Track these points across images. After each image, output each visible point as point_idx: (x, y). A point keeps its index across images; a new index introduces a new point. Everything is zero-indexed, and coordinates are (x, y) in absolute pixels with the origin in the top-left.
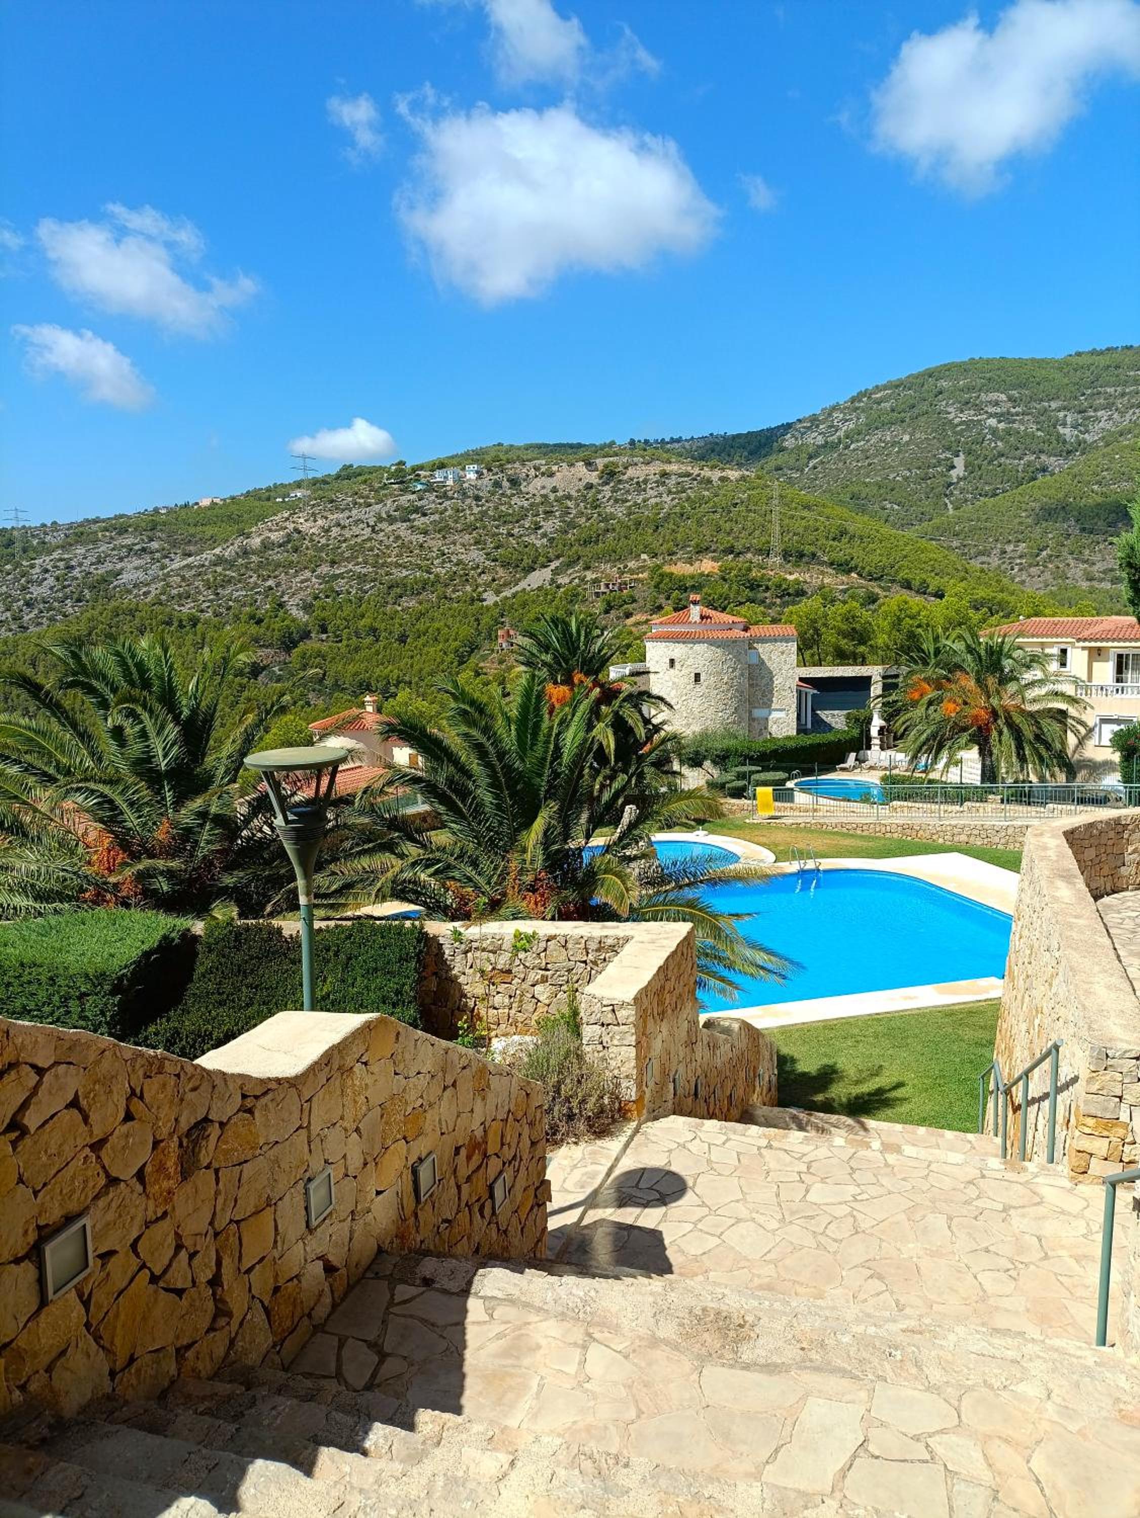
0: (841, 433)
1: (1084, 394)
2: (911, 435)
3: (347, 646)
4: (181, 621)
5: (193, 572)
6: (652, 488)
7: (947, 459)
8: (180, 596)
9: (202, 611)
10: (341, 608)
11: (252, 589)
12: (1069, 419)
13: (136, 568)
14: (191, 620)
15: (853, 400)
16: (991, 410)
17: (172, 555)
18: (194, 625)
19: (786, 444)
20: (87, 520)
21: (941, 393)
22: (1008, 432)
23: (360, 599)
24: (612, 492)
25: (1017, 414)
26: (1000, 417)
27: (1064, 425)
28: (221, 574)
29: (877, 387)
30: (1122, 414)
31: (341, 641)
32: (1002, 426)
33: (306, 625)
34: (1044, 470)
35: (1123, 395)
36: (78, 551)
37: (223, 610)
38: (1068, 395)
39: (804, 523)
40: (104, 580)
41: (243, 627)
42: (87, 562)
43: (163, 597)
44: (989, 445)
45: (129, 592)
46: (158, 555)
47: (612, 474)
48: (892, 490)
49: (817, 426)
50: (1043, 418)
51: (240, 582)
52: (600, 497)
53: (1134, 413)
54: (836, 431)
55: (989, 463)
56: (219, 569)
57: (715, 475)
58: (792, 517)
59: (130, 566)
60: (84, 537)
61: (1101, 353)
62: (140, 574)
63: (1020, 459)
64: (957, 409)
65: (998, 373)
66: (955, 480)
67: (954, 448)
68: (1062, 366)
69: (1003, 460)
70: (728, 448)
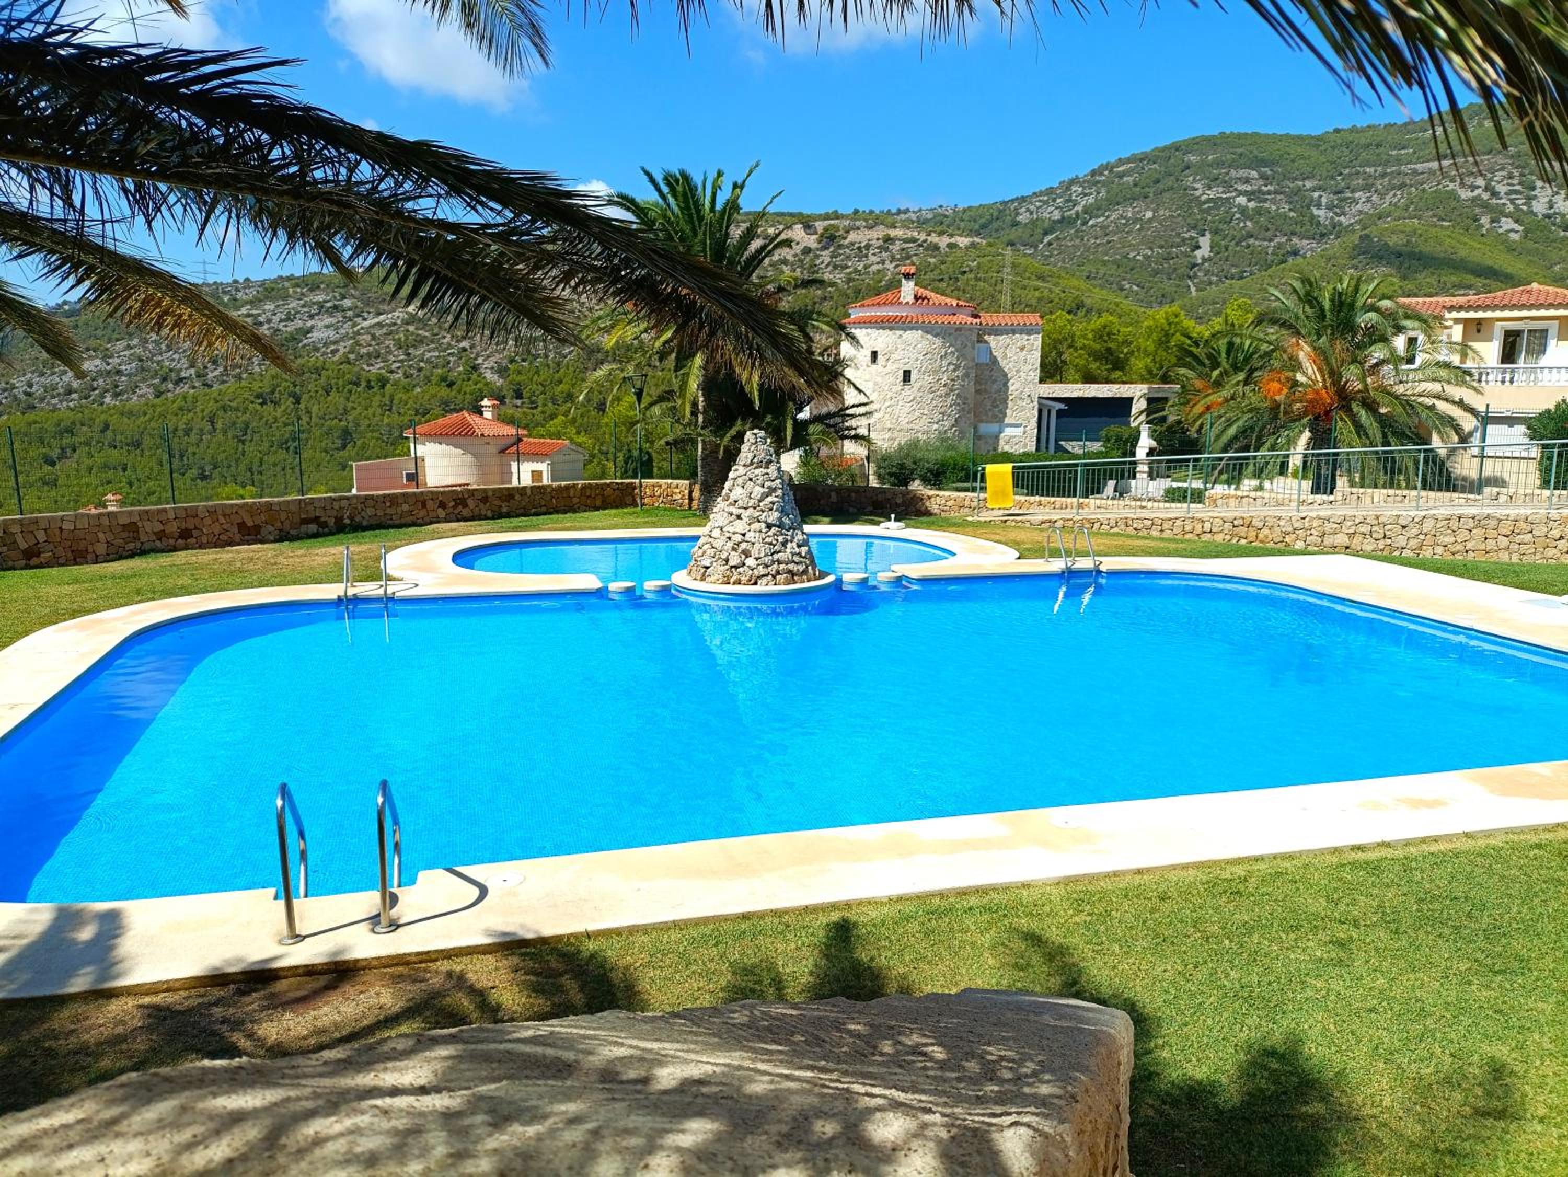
0: (1079, 208)
1: (1341, 174)
2: (1155, 211)
3: (543, 412)
4: (369, 381)
5: (384, 330)
6: (874, 254)
7: (1192, 238)
8: (369, 355)
9: (392, 372)
10: (537, 372)
11: (445, 351)
12: (1324, 200)
13: (327, 327)
14: (379, 380)
15: (1093, 173)
16: (1241, 187)
17: (365, 315)
18: (383, 386)
19: (1020, 218)
20: (281, 277)
21: (1188, 168)
22: (1258, 211)
23: (558, 364)
24: (832, 257)
25: (1269, 193)
26: (1250, 195)
27: (1319, 206)
28: (412, 334)
29: (1120, 159)
30: (1382, 196)
31: (536, 407)
32: (1252, 205)
33: (500, 390)
34: (1295, 253)
35: (1383, 175)
36: (267, 307)
37: (414, 371)
38: (1325, 174)
39: (1037, 294)
40: (293, 338)
41: (433, 390)
42: (276, 319)
43: (352, 356)
44: (1238, 224)
45: (317, 349)
46: (350, 314)
47: (832, 238)
48: (1132, 269)
49: (1054, 200)
50: (1296, 198)
51: (432, 342)
52: (818, 262)
53: (1395, 195)
54: (1074, 206)
55: (1237, 244)
56: (411, 328)
57: (943, 241)
58: (1024, 287)
59: (320, 324)
60: (274, 293)
61: (1362, 130)
62: (331, 334)
63: (1271, 240)
64: (1204, 186)
65: (1251, 148)
66: (1200, 261)
67: (1200, 227)
68: (1317, 142)
69: (1251, 241)
70: (958, 222)
